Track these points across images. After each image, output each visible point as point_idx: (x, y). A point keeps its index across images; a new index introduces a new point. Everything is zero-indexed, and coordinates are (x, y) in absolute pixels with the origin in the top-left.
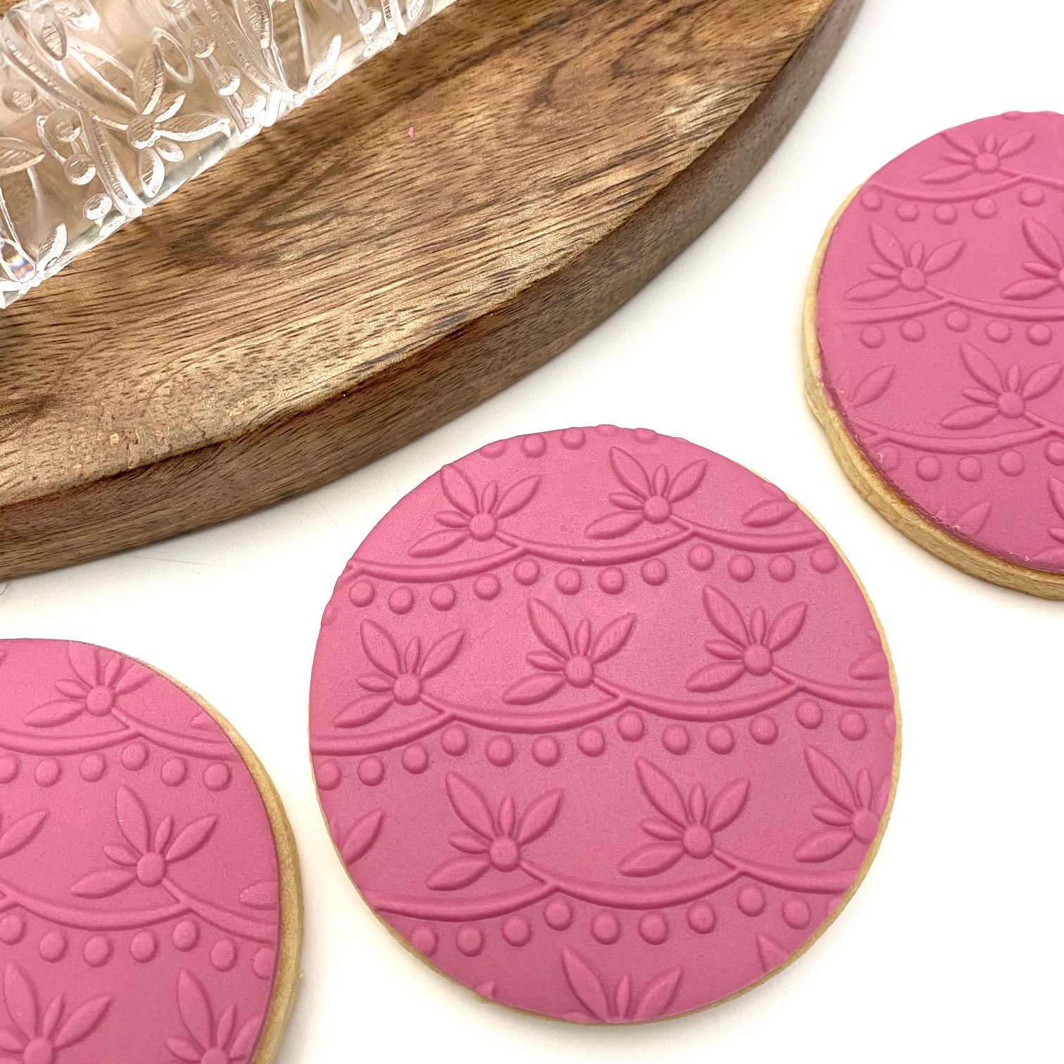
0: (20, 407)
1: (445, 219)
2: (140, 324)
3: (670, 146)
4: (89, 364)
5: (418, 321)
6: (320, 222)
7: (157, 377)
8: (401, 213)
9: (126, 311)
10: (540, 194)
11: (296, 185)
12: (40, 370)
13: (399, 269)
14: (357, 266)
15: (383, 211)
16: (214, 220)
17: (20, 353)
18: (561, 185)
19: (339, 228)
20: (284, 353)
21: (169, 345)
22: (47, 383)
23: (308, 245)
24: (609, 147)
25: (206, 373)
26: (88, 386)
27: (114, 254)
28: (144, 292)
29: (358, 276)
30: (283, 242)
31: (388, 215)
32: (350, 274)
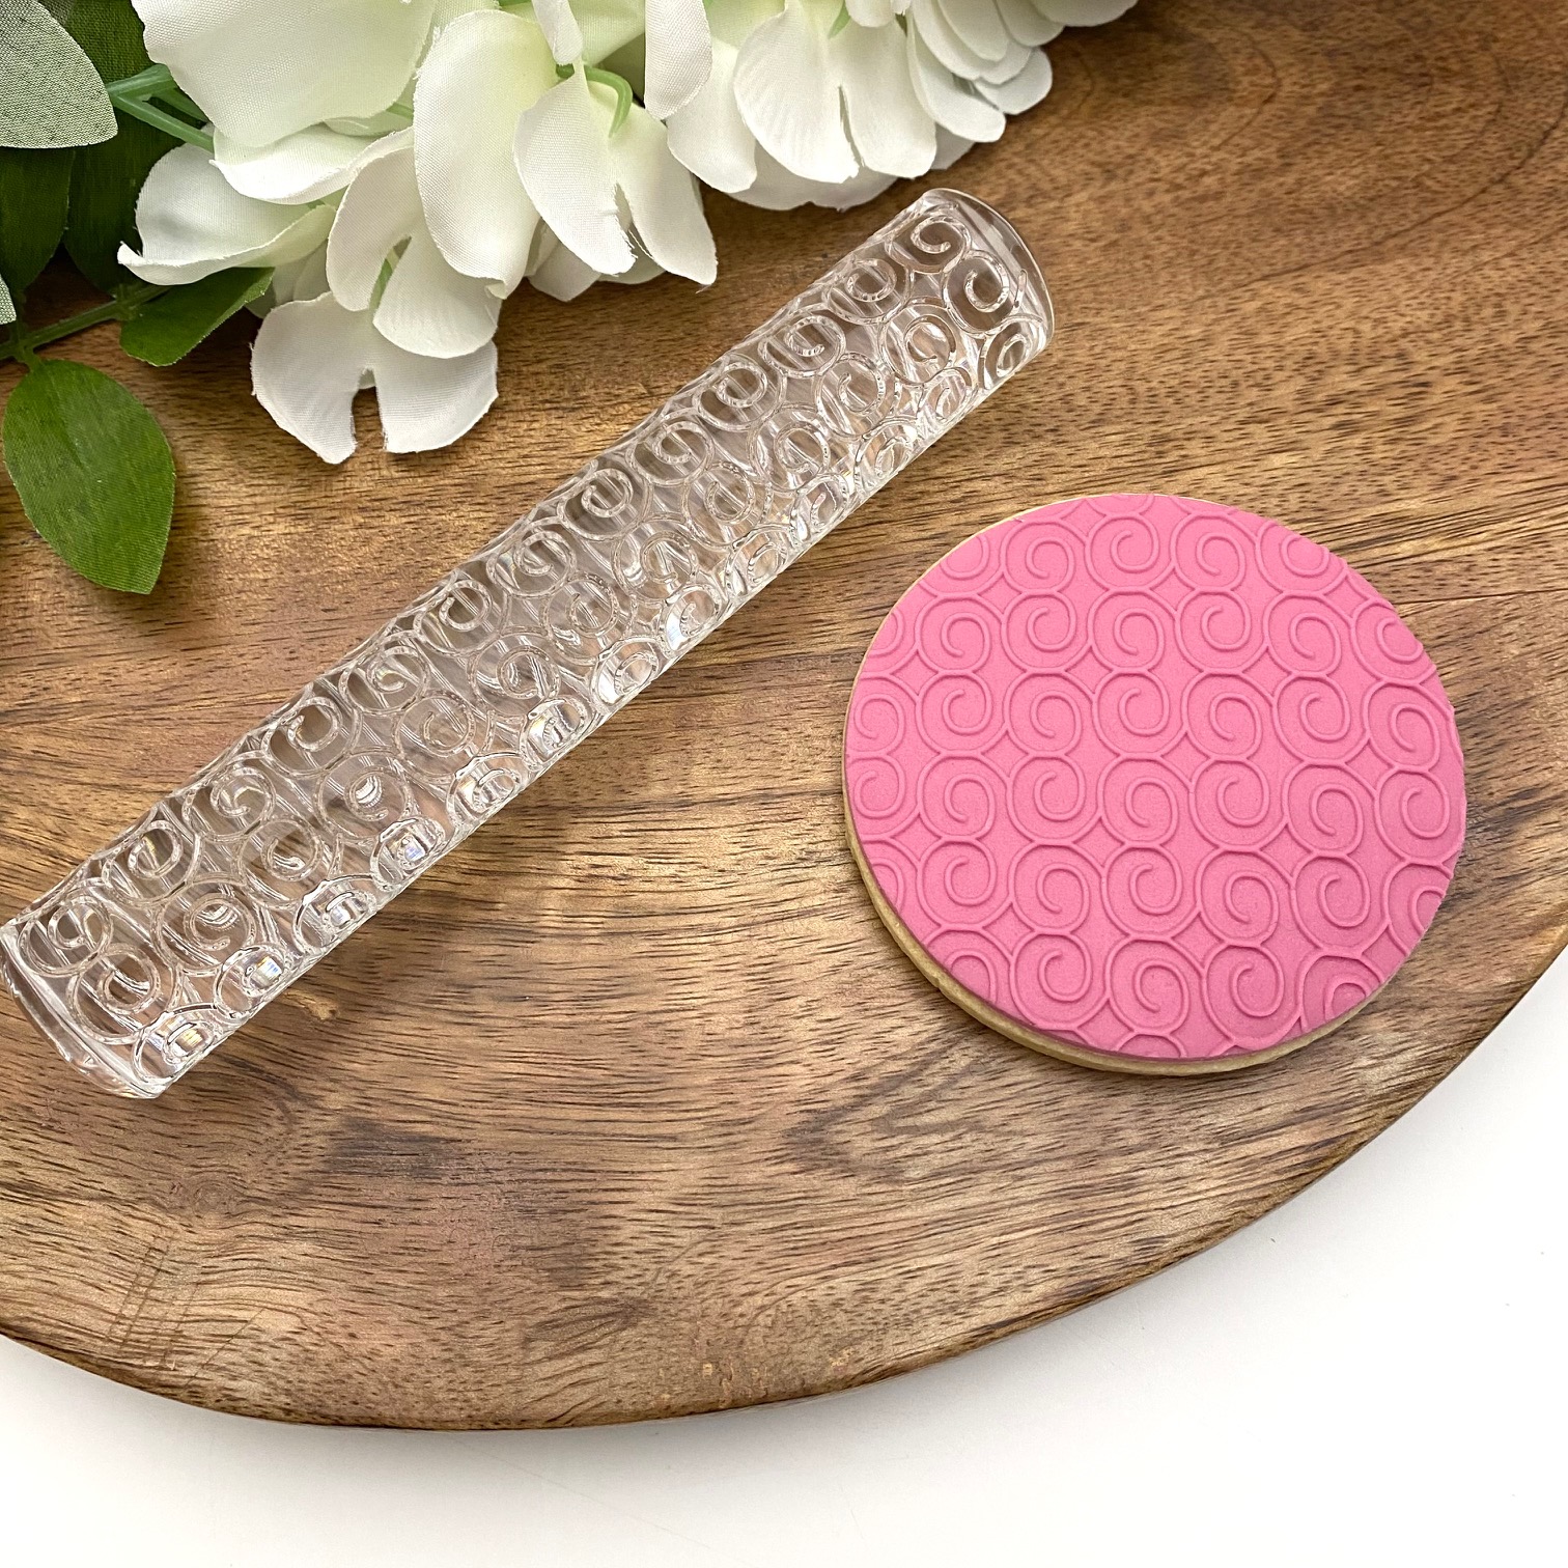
0: (610, 1309)
1: (1090, 1158)
2: (746, 1228)
3: (1356, 1110)
4: (687, 1269)
5: (1051, 1283)
6: (951, 1135)
7: (759, 1300)
8: (1043, 1140)
9: (732, 1209)
10: (1202, 1146)
11: (930, 1080)
12: (634, 1266)
13: (1033, 1213)
14: (988, 1199)
15: (1023, 1134)
16: (838, 1109)
17: (614, 1240)
18: (1226, 1139)
19: (973, 1146)
20: (898, 1297)
21: (776, 1262)
22: (640, 1284)
23: (936, 1161)
24: (1286, 1097)
25: (813, 1306)
26: (685, 1298)
27: (725, 1130)
28: (753, 1188)
29: (988, 1214)
30: (909, 1152)
31: (1028, 1140)
32: (979, 1209)
